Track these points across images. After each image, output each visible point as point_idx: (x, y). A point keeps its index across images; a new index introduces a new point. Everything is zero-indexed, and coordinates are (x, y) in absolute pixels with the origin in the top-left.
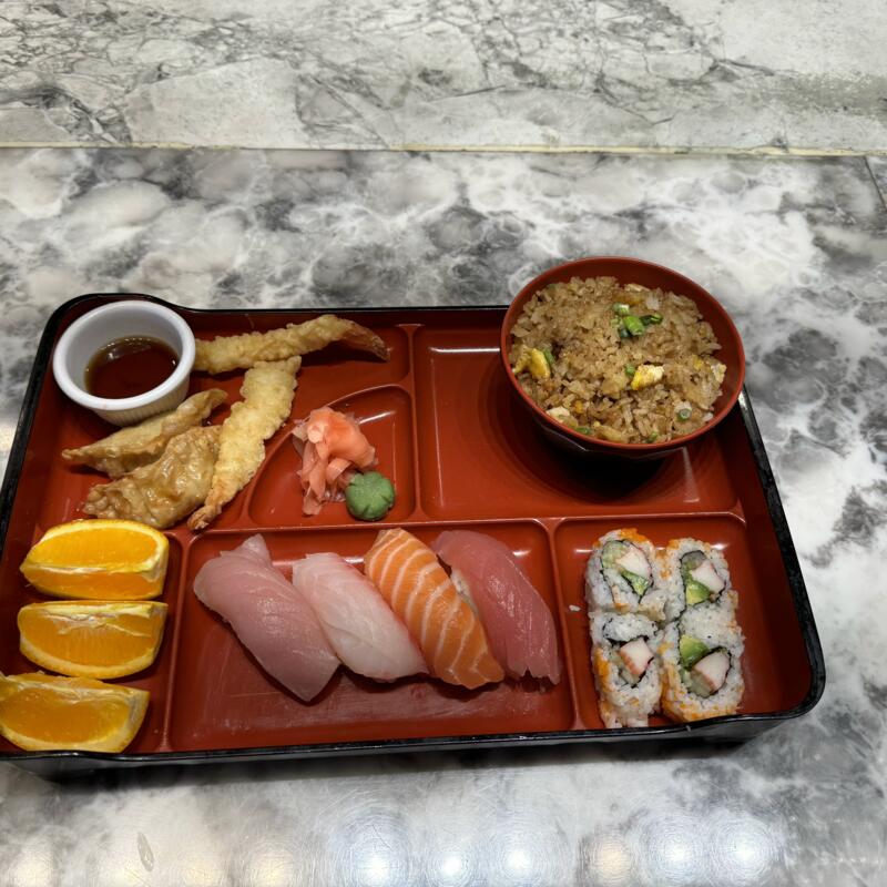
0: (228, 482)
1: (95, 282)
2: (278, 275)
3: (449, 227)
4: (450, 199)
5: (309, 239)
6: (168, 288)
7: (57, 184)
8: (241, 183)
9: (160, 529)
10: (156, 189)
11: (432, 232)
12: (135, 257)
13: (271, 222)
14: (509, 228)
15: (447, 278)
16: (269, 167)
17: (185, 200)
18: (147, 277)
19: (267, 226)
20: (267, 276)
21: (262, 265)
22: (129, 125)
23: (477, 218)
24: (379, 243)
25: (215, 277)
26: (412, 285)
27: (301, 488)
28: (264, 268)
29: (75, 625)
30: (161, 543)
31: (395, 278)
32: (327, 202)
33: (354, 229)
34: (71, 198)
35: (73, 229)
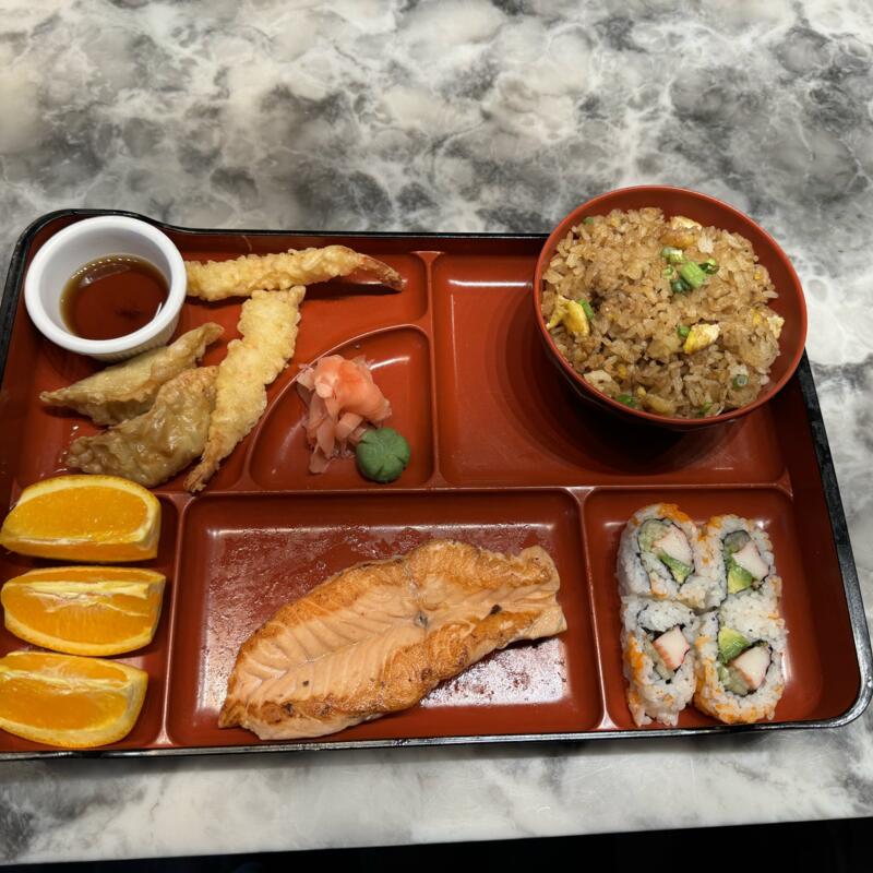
0: (226, 435)
1: (454, 104)
2: (637, 99)
3: (794, 49)
4: (788, 20)
5: (657, 60)
6: (531, 111)
10: (488, 6)
11: (779, 54)
12: (488, 78)
13: (615, 42)
14: (854, 51)
15: (807, 105)
17: (520, 16)
18: (506, 99)
19: (612, 46)
20: (626, 99)
21: (619, 87)
23: (821, 41)
24: (729, 64)
25: (575, 100)
26: (773, 110)
28: (621, 90)
31: (755, 103)
32: (666, 20)
33: (700, 49)
34: (402, 11)
35: (414, 46)
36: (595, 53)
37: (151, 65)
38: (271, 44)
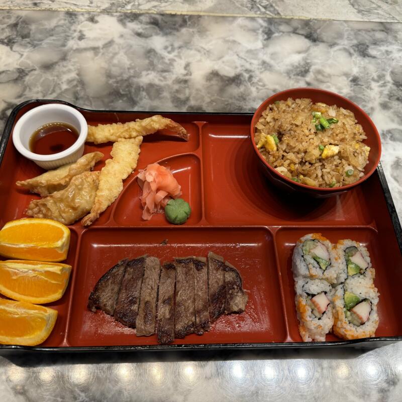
0: (103, 201)
1: (293, 79)
2: (376, 78)
5: (382, 62)
6: (328, 82)
7: (255, 34)
8: (340, 36)
9: (66, 225)
10: (303, 38)
12: (307, 68)
13: (361, 53)
16: (350, 29)
17: (317, 43)
18: (316, 77)
19: (361, 55)
20: (371, 78)
21: (366, 73)
22: (277, 8)
25: (348, 78)
27: (141, 206)
28: (368, 74)
29: (22, 275)
30: (66, 232)
32: (383, 45)
34: (265, 40)
35: (272, 54)
36: (353, 58)
37: (155, 61)
38: (208, 53)
